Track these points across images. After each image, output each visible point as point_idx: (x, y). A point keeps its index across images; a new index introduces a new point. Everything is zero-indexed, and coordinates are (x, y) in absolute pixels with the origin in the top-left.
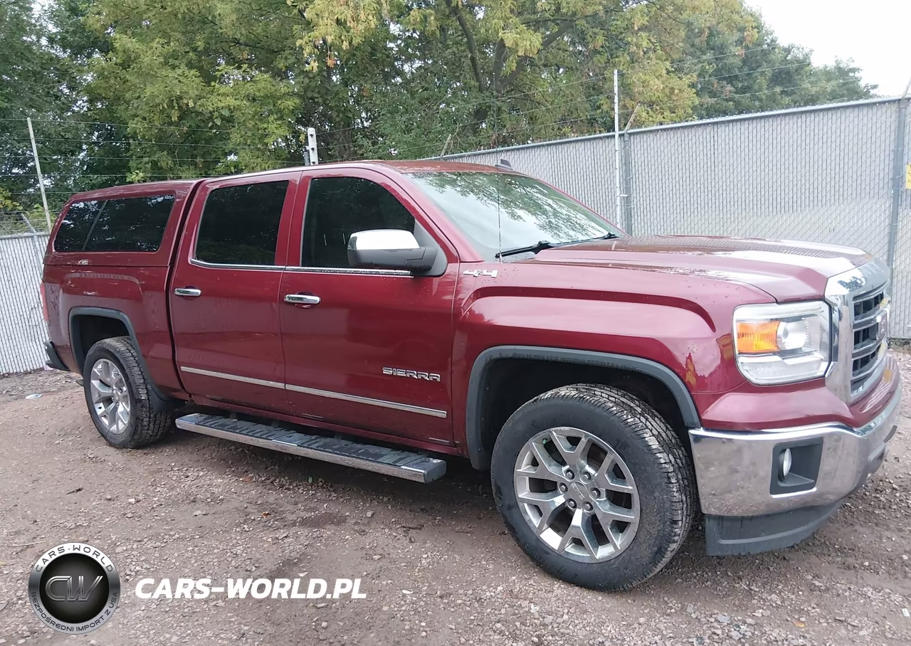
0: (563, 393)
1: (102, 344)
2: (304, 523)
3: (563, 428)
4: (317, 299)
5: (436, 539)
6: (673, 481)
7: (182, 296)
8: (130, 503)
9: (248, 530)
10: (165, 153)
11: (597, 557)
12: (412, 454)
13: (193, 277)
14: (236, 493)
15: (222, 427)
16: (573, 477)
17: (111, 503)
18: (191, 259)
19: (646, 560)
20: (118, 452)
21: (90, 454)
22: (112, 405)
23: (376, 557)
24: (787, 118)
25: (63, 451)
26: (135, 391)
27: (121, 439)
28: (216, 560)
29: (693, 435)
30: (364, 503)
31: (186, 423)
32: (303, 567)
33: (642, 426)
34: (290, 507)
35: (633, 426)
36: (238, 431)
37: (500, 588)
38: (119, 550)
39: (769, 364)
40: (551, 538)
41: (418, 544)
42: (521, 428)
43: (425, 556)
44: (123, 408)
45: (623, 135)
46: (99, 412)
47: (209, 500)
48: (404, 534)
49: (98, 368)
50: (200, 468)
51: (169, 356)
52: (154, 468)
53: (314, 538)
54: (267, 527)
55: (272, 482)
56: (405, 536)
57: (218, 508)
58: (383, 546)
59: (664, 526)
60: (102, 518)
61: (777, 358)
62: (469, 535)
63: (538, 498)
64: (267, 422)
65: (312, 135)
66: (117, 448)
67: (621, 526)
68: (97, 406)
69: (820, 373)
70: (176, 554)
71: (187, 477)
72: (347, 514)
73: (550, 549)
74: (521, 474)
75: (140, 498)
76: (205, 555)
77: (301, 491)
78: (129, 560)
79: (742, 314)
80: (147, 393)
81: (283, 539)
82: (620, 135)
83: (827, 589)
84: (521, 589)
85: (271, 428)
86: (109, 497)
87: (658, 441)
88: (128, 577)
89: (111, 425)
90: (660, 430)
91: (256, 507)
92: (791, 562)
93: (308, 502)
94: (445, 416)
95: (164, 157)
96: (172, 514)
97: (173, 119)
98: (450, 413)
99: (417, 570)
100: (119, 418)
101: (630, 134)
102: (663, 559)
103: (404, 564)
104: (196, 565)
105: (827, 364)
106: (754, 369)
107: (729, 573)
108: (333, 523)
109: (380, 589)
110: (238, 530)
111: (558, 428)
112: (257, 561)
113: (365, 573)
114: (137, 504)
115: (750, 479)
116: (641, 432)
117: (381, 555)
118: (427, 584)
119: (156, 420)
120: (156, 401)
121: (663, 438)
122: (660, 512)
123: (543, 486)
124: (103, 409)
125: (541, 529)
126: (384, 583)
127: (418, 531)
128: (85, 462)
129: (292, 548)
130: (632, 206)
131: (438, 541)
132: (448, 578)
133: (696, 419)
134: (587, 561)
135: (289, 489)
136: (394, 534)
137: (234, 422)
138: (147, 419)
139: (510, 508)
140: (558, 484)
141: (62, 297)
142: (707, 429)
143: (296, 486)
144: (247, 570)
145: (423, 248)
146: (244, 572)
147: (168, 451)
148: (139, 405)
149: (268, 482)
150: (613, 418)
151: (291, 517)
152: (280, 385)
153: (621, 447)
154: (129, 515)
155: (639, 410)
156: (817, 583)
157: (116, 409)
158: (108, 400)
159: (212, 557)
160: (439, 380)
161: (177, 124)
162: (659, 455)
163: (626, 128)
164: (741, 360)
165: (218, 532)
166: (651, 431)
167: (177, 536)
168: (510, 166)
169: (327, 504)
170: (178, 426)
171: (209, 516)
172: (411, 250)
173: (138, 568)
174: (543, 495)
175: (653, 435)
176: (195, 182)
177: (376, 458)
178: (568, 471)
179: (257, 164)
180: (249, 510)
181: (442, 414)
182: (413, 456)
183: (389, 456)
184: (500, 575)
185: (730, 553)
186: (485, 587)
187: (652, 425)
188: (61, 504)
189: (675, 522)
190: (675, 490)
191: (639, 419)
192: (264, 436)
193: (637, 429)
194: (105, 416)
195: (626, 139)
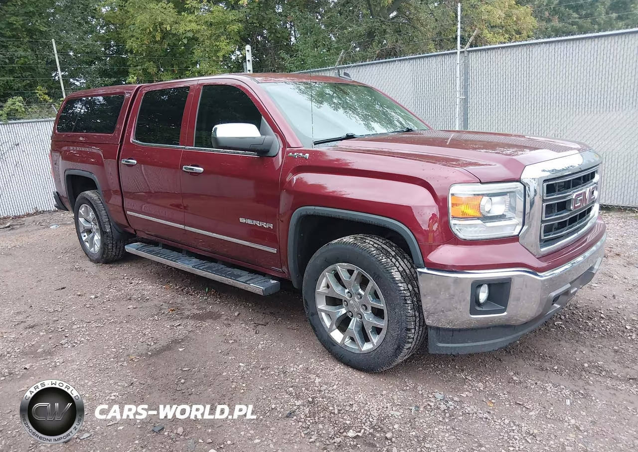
0: (345, 240)
1: (84, 194)
2: (195, 317)
3: (343, 264)
4: (202, 169)
5: (273, 332)
6: (409, 302)
7: (127, 164)
8: (91, 298)
9: (157, 319)
10: (152, 63)
11: (363, 350)
12: (260, 276)
13: (131, 152)
14: (158, 295)
15: (150, 252)
16: (351, 297)
17: (80, 297)
18: (132, 139)
19: (390, 354)
20: (95, 265)
21: (77, 266)
22: (92, 235)
23: (231, 342)
24: (584, 41)
25: (61, 263)
26: (102, 226)
27: (96, 257)
28: (131, 337)
29: (419, 272)
30: (236, 307)
31: (131, 248)
32: (183, 345)
33: (391, 265)
34: (189, 307)
35: (385, 264)
36: (159, 255)
37: (301, 366)
38: (75, 327)
39: (475, 226)
40: (337, 336)
41: (260, 335)
42: (319, 262)
43: (262, 343)
44: (97, 237)
45: (463, 52)
46: (84, 239)
47: (139, 299)
48: (253, 328)
49: (82, 211)
50: (141, 279)
51: (120, 204)
52: (113, 277)
53: (196, 327)
54: (170, 318)
55: (182, 290)
56: (254, 329)
57: (144, 304)
58: (238, 334)
59: (401, 332)
60: (71, 306)
61: (479, 222)
62: (295, 331)
63: (330, 309)
64: (179, 250)
65: (248, 51)
66: (95, 263)
67: (378, 331)
68: (82, 235)
69: (516, 233)
70: (108, 332)
71: (131, 283)
72: (223, 313)
73: (335, 342)
74: (320, 293)
75: (98, 295)
76: (125, 333)
77: (198, 297)
78: (78, 334)
79: (455, 189)
80: (111, 228)
81: (176, 327)
82: (461, 52)
83: (521, 382)
84: (314, 367)
85: (180, 254)
86: (79, 293)
87: (401, 275)
88: (74, 344)
89: (91, 248)
90: (406, 268)
91: (168, 305)
92: (504, 362)
93: (202, 304)
94: (275, 252)
95: (151, 65)
96: (114, 306)
97: (157, 39)
98: (279, 251)
99: (253, 351)
100: (95, 244)
101: (469, 52)
102: (401, 354)
103: (246, 347)
104: (118, 339)
105: (521, 227)
106: (463, 229)
107: (457, 367)
108: (212, 318)
109: (226, 361)
110: (151, 319)
111: (341, 264)
112: (156, 339)
113: (220, 351)
114: (96, 299)
115: (460, 302)
116: (390, 269)
117: (235, 340)
118: (256, 361)
119: (117, 246)
120: (116, 234)
121: (406, 273)
122: (398, 323)
123: (334, 301)
124: (87, 237)
125: (331, 330)
126: (230, 358)
127: (264, 327)
128: (72, 270)
129: (180, 332)
130: (469, 105)
131: (274, 334)
132: (271, 357)
133: (421, 262)
134: (357, 352)
135: (191, 295)
136: (248, 328)
137: (160, 249)
138: (111, 245)
139: (313, 314)
140: (343, 301)
141: (60, 161)
142: (428, 269)
143: (197, 293)
144: (148, 345)
145: (264, 137)
146: (146, 346)
147: (125, 266)
148: (105, 235)
149: (180, 289)
150: (372, 258)
151: (188, 313)
152: (182, 226)
153: (377, 278)
154: (88, 306)
155: (393, 253)
156: (515, 378)
157: (93, 237)
158: (89, 231)
159: (129, 335)
160: (272, 228)
161: (160, 43)
162: (400, 285)
163: (466, 47)
164: (453, 222)
165: (139, 320)
166: (398, 268)
167: (112, 320)
168: (350, 77)
169: (213, 305)
170: (127, 250)
171: (137, 309)
172: (254, 138)
173: (82, 339)
174: (334, 307)
175: (399, 271)
176: (138, 86)
177: (236, 277)
178: (349, 292)
179: (212, 71)
180: (163, 307)
181: (274, 251)
182: (260, 277)
183: (246, 276)
184: (305, 358)
185: (444, 353)
186: (292, 365)
187: (400, 264)
188: (50, 296)
189: (409, 330)
190: (409, 308)
191: (391, 260)
192: (174, 260)
193: (387, 266)
194: (87, 242)
195: (466, 55)
